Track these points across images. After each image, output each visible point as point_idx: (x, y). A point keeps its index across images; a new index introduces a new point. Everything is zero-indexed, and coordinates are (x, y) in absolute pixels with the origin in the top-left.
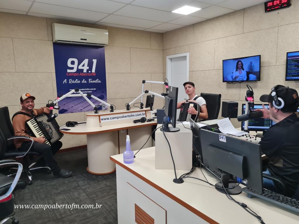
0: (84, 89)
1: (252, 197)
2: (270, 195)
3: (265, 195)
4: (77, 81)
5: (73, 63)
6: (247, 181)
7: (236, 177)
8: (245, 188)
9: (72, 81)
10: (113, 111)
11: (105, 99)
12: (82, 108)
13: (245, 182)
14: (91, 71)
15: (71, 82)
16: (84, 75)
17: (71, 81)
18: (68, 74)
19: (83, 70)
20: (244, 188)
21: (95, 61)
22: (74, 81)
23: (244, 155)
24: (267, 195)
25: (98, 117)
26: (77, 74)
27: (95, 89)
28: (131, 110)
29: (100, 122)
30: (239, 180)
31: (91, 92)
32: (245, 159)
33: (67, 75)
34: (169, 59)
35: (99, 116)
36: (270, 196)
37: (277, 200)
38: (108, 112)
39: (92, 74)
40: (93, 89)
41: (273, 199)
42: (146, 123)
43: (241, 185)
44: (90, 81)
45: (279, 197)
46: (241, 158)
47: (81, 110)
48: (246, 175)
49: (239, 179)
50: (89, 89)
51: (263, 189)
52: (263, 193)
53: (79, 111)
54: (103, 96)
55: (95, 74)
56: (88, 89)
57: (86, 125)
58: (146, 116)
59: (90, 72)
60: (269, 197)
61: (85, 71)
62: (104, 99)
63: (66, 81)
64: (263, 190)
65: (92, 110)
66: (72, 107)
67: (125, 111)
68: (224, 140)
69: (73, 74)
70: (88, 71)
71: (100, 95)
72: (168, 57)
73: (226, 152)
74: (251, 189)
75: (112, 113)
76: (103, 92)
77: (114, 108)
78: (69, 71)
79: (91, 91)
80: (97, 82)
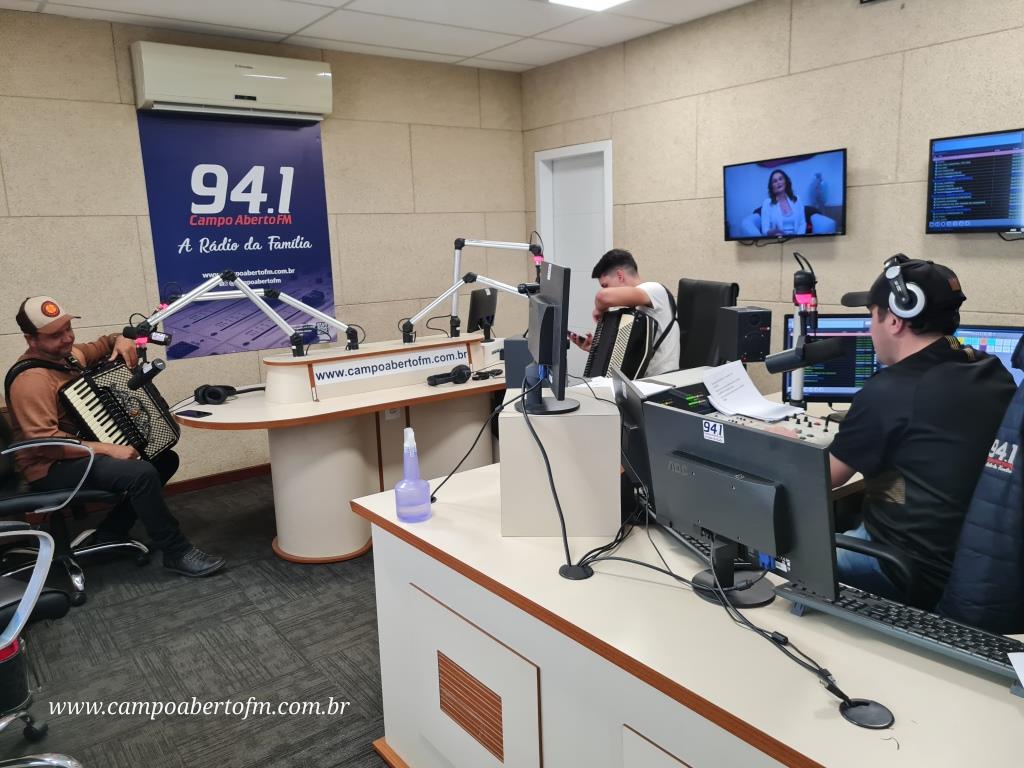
0: (253, 273)
1: (806, 612)
2: (861, 602)
3: (844, 606)
4: (227, 245)
5: (210, 180)
6: (789, 564)
7: (756, 553)
8: (786, 585)
9: (210, 244)
10: (357, 348)
11: (326, 304)
12: (248, 338)
13: (783, 567)
14: (276, 208)
15: (207, 249)
16: (252, 221)
17: (206, 246)
18: (195, 220)
19: (246, 205)
20: (781, 587)
21: (288, 173)
22: (217, 244)
23: (778, 483)
24: (850, 603)
25: (306, 369)
26: (227, 221)
27: (291, 271)
28: (419, 341)
29: (313, 384)
30: (766, 562)
31: (279, 281)
32: (782, 496)
33: (192, 223)
34: (544, 162)
35: (310, 365)
36: (861, 607)
37: (881, 619)
38: (341, 350)
39: (279, 219)
40: (284, 271)
41: (870, 615)
42: (471, 385)
43: (770, 576)
44: (274, 243)
45: (888, 610)
46: (768, 492)
47: (246, 344)
48: (786, 543)
49: (764, 560)
50: (270, 272)
51: (837, 586)
52: (837, 598)
53: (238, 350)
54: (322, 293)
55: (288, 220)
56: (266, 272)
57: (264, 395)
58: (470, 362)
59: (271, 211)
60: (856, 609)
61: (254, 209)
62: (323, 303)
63: (188, 245)
64: (838, 590)
65: (282, 344)
66: (214, 334)
67: (399, 344)
68: (716, 436)
69: (212, 218)
70: (263, 206)
71: (310, 292)
72: (540, 157)
73: (726, 475)
74: (804, 589)
75: (353, 352)
76: (319, 281)
77: (360, 337)
78: (196, 209)
79: (277, 276)
80: (298, 245)
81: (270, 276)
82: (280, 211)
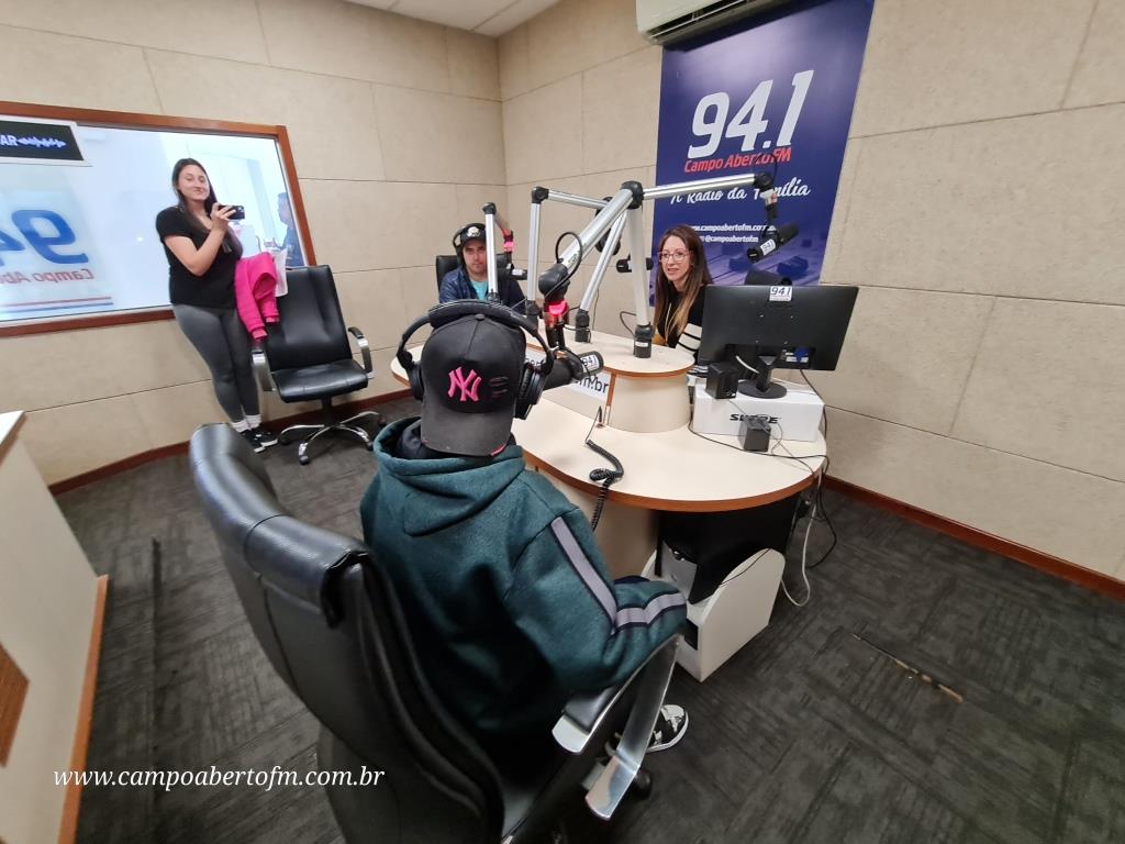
0: (730, 228)
16: (743, 162)
18: (690, 165)
19: (741, 139)
21: (803, 81)
26: (717, 164)
33: (686, 170)
39: (774, 156)
54: (806, 262)
56: (743, 228)
61: (748, 146)
69: (704, 162)
80: (791, 191)
81: (747, 234)
82: (779, 144)
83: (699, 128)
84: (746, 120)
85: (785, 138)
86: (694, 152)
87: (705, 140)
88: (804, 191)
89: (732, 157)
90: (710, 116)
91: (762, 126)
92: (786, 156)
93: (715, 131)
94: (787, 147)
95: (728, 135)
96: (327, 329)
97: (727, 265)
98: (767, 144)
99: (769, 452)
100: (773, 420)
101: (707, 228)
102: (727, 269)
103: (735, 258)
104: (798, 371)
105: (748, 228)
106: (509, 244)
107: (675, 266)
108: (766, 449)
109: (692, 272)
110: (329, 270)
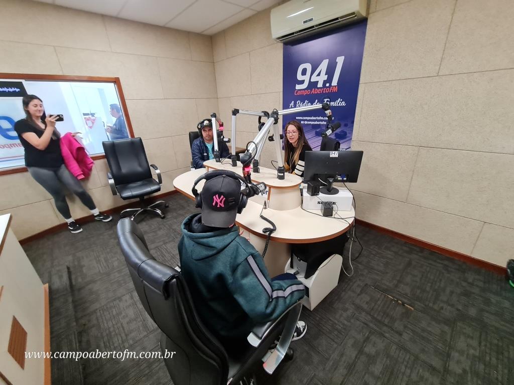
0: (315, 118)
4: (306, 104)
9: (300, 104)
14: (331, 83)
16: (318, 91)
18: (297, 93)
19: (317, 83)
21: (341, 60)
22: (303, 104)
26: (308, 92)
31: (325, 123)
39: (331, 89)
54: (346, 132)
61: (320, 85)
62: (346, 138)
63: (293, 104)
69: (302, 91)
76: (346, 125)
80: (338, 104)
81: (322, 121)
82: (332, 85)
83: (300, 77)
84: (319, 75)
85: (335, 82)
86: (298, 87)
87: (302, 82)
88: (343, 104)
89: (314, 89)
90: (304, 72)
91: (325, 78)
92: (336, 90)
93: (306, 78)
94: (335, 86)
95: (312, 80)
96: (140, 165)
97: (314, 133)
98: (328, 85)
99: (333, 217)
100: (334, 203)
101: (305, 118)
102: (315, 135)
103: (318, 130)
104: (342, 183)
105: (322, 118)
106: (222, 128)
107: (293, 137)
108: (332, 215)
109: (299, 139)
110: (141, 139)
